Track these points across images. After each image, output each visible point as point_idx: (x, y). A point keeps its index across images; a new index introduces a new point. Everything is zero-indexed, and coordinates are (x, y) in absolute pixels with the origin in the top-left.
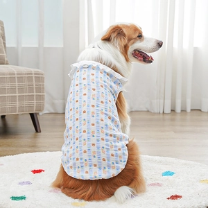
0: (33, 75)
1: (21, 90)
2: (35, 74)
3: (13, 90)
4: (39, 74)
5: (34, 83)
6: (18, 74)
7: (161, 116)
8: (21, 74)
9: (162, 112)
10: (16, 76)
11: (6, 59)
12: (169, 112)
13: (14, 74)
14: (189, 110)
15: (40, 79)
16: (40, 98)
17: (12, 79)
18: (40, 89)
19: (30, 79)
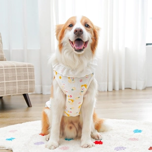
0: (27, 67)
1: (19, 78)
2: (28, 66)
3: (14, 78)
4: (30, 66)
5: (28, 72)
6: (17, 67)
7: (106, 93)
8: (19, 66)
9: (106, 90)
10: (16, 68)
11: (5, 57)
12: (112, 90)
13: (14, 67)
14: (123, 89)
15: (31, 69)
16: (32, 83)
17: (13, 70)
18: (32, 77)
19: (25, 70)
